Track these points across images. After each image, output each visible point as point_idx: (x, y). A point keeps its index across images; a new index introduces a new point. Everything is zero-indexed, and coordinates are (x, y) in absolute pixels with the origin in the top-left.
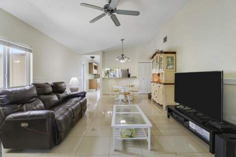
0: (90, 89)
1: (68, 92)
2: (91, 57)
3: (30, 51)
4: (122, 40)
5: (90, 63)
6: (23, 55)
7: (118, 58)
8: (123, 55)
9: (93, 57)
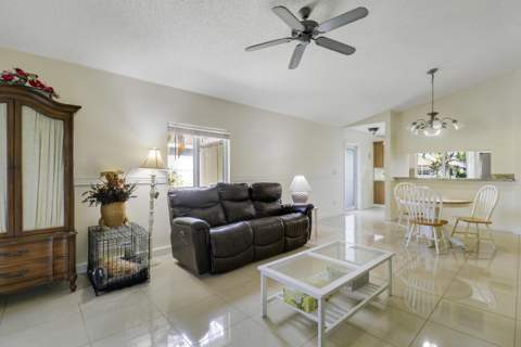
0: (376, 202)
1: (286, 201)
2: (371, 129)
3: (226, 136)
4: (433, 72)
5: (375, 144)
6: (216, 144)
7: (414, 124)
8: (433, 115)
9: (376, 129)
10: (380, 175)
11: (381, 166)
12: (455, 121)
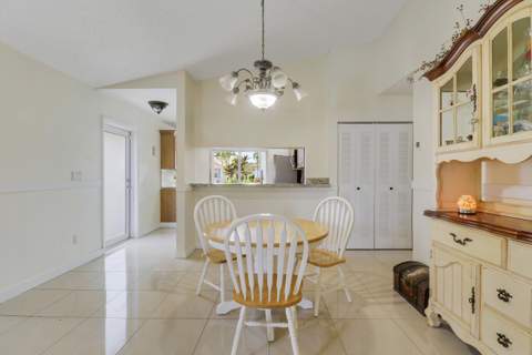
0: (163, 220)
2: (154, 104)
5: (162, 133)
9: (161, 105)
10: (169, 180)
11: (172, 167)
12: (295, 85)
